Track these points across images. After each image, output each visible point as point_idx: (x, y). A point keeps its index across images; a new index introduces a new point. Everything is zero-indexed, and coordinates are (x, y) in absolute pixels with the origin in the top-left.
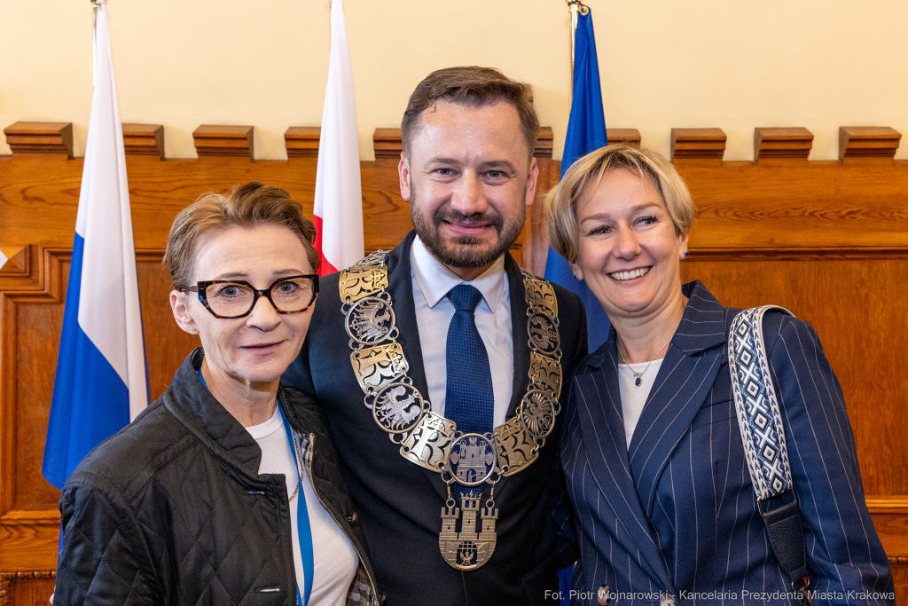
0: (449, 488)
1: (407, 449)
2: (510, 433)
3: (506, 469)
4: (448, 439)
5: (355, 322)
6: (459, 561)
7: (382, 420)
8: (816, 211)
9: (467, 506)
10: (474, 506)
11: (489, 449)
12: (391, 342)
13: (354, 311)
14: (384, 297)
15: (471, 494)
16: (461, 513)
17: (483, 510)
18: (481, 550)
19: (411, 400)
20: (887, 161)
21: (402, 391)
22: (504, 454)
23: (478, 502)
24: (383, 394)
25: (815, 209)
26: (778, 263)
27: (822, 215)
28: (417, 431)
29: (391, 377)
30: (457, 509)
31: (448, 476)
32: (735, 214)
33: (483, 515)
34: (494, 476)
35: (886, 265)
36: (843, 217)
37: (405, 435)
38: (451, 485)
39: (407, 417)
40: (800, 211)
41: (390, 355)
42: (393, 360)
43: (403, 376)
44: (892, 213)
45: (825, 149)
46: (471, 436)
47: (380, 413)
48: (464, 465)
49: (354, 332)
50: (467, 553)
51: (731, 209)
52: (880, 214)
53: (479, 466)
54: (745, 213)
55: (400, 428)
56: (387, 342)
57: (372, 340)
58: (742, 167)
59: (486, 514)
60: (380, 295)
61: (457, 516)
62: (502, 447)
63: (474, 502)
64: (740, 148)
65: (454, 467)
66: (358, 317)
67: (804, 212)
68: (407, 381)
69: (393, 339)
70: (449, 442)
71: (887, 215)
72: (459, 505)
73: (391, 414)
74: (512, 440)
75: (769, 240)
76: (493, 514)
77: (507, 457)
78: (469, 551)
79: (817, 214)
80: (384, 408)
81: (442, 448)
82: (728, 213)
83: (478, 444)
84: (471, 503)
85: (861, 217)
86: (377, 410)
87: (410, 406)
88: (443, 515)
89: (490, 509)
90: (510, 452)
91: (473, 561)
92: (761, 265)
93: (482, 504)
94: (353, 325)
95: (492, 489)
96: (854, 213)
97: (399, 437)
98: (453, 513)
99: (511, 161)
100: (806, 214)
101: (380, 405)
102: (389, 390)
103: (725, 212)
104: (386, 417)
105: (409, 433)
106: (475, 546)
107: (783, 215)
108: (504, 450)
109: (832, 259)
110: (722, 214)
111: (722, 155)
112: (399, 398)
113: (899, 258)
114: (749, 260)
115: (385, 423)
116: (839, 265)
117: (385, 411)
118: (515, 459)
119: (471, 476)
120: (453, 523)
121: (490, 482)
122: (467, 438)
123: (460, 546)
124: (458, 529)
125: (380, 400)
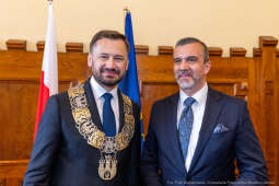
1: (90, 141)
4: (102, 138)
19: (91, 126)
21: (88, 123)
29: (85, 119)
31: (101, 150)
33: (112, 162)
34: (116, 150)
38: (102, 153)
39: (90, 132)
43: (89, 118)
65: (104, 147)
69: (86, 107)
73: (85, 130)
76: (115, 162)
77: (119, 144)
81: (100, 141)
83: (111, 140)
88: (100, 162)
98: (103, 162)
102: (84, 123)
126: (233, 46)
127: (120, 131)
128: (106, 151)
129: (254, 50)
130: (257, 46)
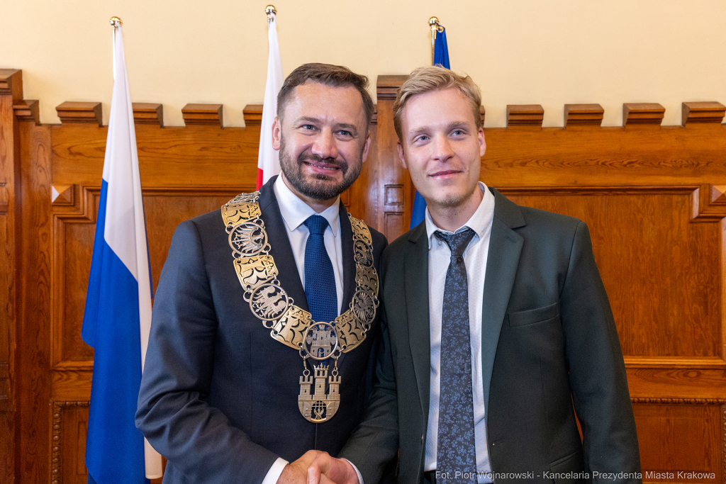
0: (305, 362)
1: (276, 333)
2: (346, 322)
3: (345, 347)
4: (306, 326)
5: (236, 239)
6: (314, 416)
7: (257, 310)
8: (606, 162)
9: (318, 374)
10: (323, 375)
11: (333, 334)
12: (265, 254)
13: (235, 231)
14: (259, 222)
15: (321, 365)
16: (314, 380)
17: (330, 377)
18: (329, 407)
19: (279, 296)
20: (655, 127)
21: (271, 290)
22: (343, 337)
23: (326, 372)
24: (258, 291)
25: (606, 160)
26: (580, 197)
27: (610, 164)
28: (283, 319)
29: (265, 279)
30: (311, 377)
31: (304, 353)
32: (550, 164)
33: (330, 381)
34: (337, 353)
35: (655, 199)
36: (625, 166)
37: (274, 322)
38: (306, 360)
39: (276, 309)
40: (595, 162)
41: (264, 263)
42: (266, 266)
43: (273, 279)
44: (659, 163)
45: (613, 118)
46: (321, 324)
47: (255, 305)
48: (316, 345)
49: (236, 247)
50: (319, 410)
51: (547, 160)
52: (651, 163)
53: (326, 346)
54: (557, 163)
55: (271, 317)
56: (262, 253)
57: (250, 252)
58: (555, 131)
59: (332, 380)
60: (255, 221)
61: (311, 382)
62: (341, 332)
63: (324, 372)
64: (554, 118)
65: (309, 346)
66: (239, 236)
67: (598, 162)
68: (276, 283)
69: (267, 252)
70: (306, 328)
71: (656, 164)
72: (312, 373)
73: (264, 306)
74: (347, 327)
75: (573, 182)
76: (337, 380)
77: (345, 339)
78: (321, 408)
79: (607, 164)
80: (258, 302)
81: (301, 332)
82: (545, 163)
83: (325, 330)
84: (321, 372)
85: (637, 166)
86: (253, 303)
87: (278, 301)
88: (301, 382)
89: (335, 377)
90: (347, 335)
91: (323, 416)
92: (568, 198)
93: (329, 374)
94: (235, 241)
95: (336, 363)
96: (632, 162)
97: (270, 323)
98: (309, 380)
99: (356, 125)
100: (600, 163)
101: (256, 300)
102: (262, 289)
103: (544, 163)
104: (260, 308)
105: (278, 320)
106: (324, 404)
107: (584, 164)
108: (343, 334)
109: (618, 194)
110: (541, 163)
111: (541, 123)
112: (270, 295)
113: (665, 194)
114: (559, 195)
115: (259, 313)
116: (623, 198)
117: (259, 304)
118: (351, 340)
119: (320, 353)
120: (308, 388)
121: (334, 357)
122: (317, 326)
123: (314, 405)
124: (312, 392)
125: (255, 295)
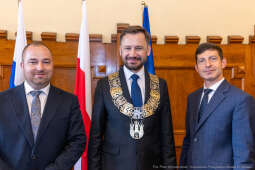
0: (131, 120)
1: (121, 111)
18: (140, 134)
31: (131, 117)
33: (140, 126)
37: (121, 107)
91: (138, 137)
124: (134, 129)
126: (230, 34)
127: (146, 103)
128: (134, 117)
129: (250, 37)
130: (253, 34)
